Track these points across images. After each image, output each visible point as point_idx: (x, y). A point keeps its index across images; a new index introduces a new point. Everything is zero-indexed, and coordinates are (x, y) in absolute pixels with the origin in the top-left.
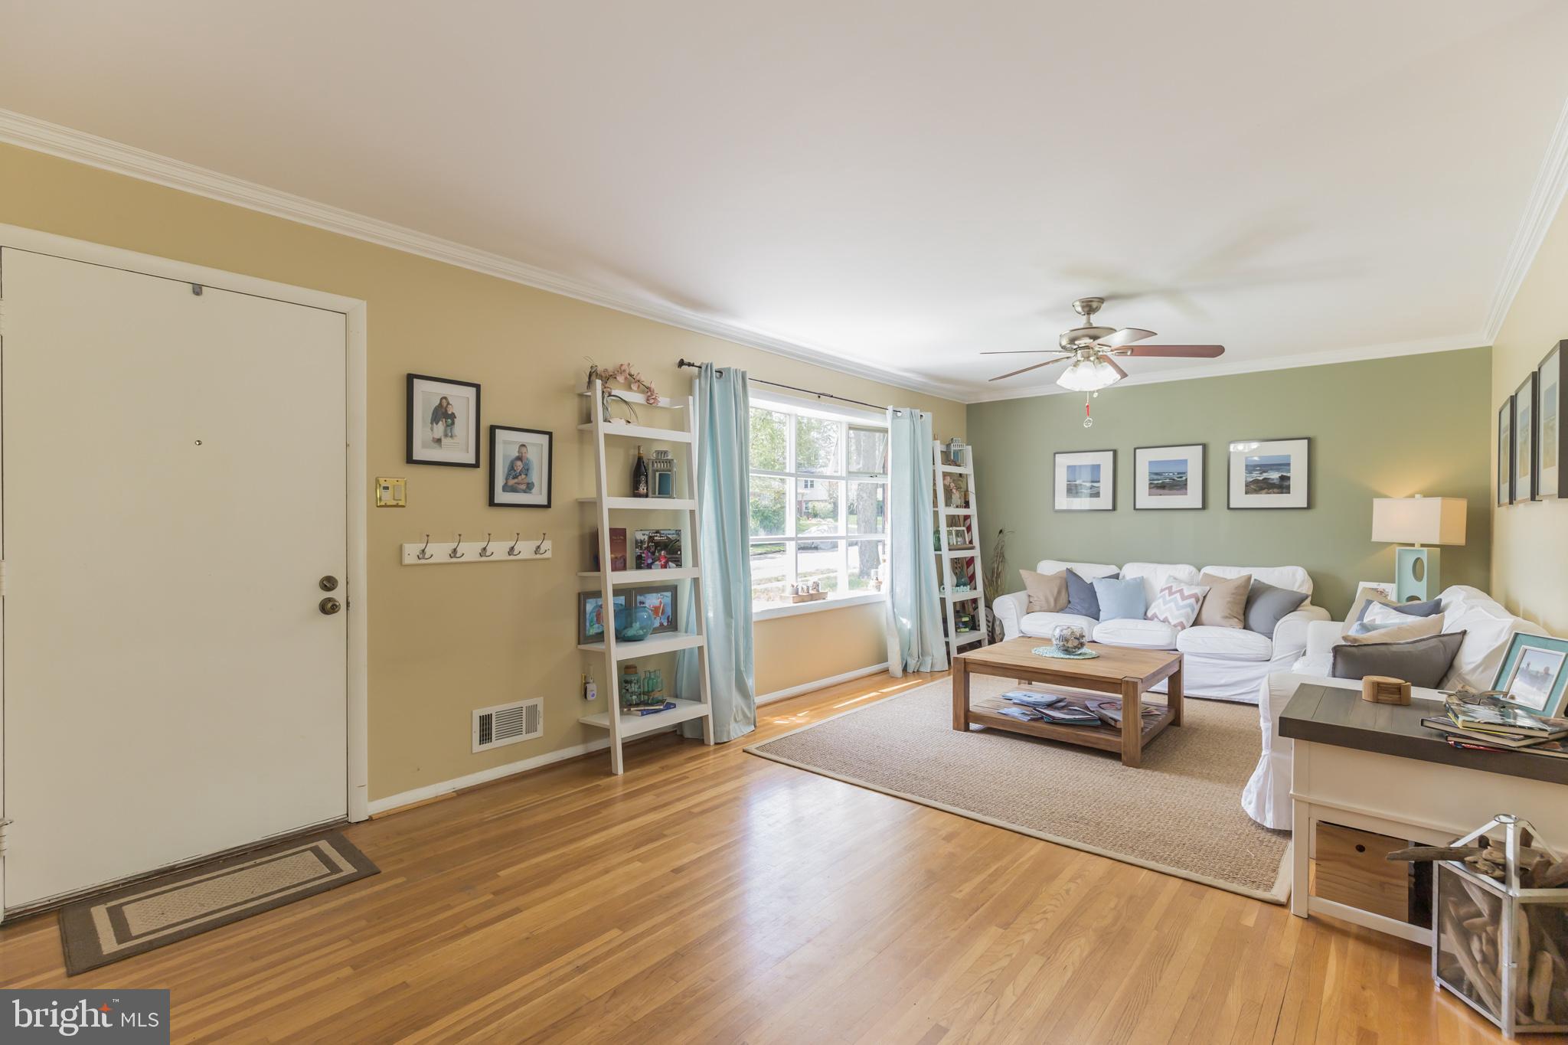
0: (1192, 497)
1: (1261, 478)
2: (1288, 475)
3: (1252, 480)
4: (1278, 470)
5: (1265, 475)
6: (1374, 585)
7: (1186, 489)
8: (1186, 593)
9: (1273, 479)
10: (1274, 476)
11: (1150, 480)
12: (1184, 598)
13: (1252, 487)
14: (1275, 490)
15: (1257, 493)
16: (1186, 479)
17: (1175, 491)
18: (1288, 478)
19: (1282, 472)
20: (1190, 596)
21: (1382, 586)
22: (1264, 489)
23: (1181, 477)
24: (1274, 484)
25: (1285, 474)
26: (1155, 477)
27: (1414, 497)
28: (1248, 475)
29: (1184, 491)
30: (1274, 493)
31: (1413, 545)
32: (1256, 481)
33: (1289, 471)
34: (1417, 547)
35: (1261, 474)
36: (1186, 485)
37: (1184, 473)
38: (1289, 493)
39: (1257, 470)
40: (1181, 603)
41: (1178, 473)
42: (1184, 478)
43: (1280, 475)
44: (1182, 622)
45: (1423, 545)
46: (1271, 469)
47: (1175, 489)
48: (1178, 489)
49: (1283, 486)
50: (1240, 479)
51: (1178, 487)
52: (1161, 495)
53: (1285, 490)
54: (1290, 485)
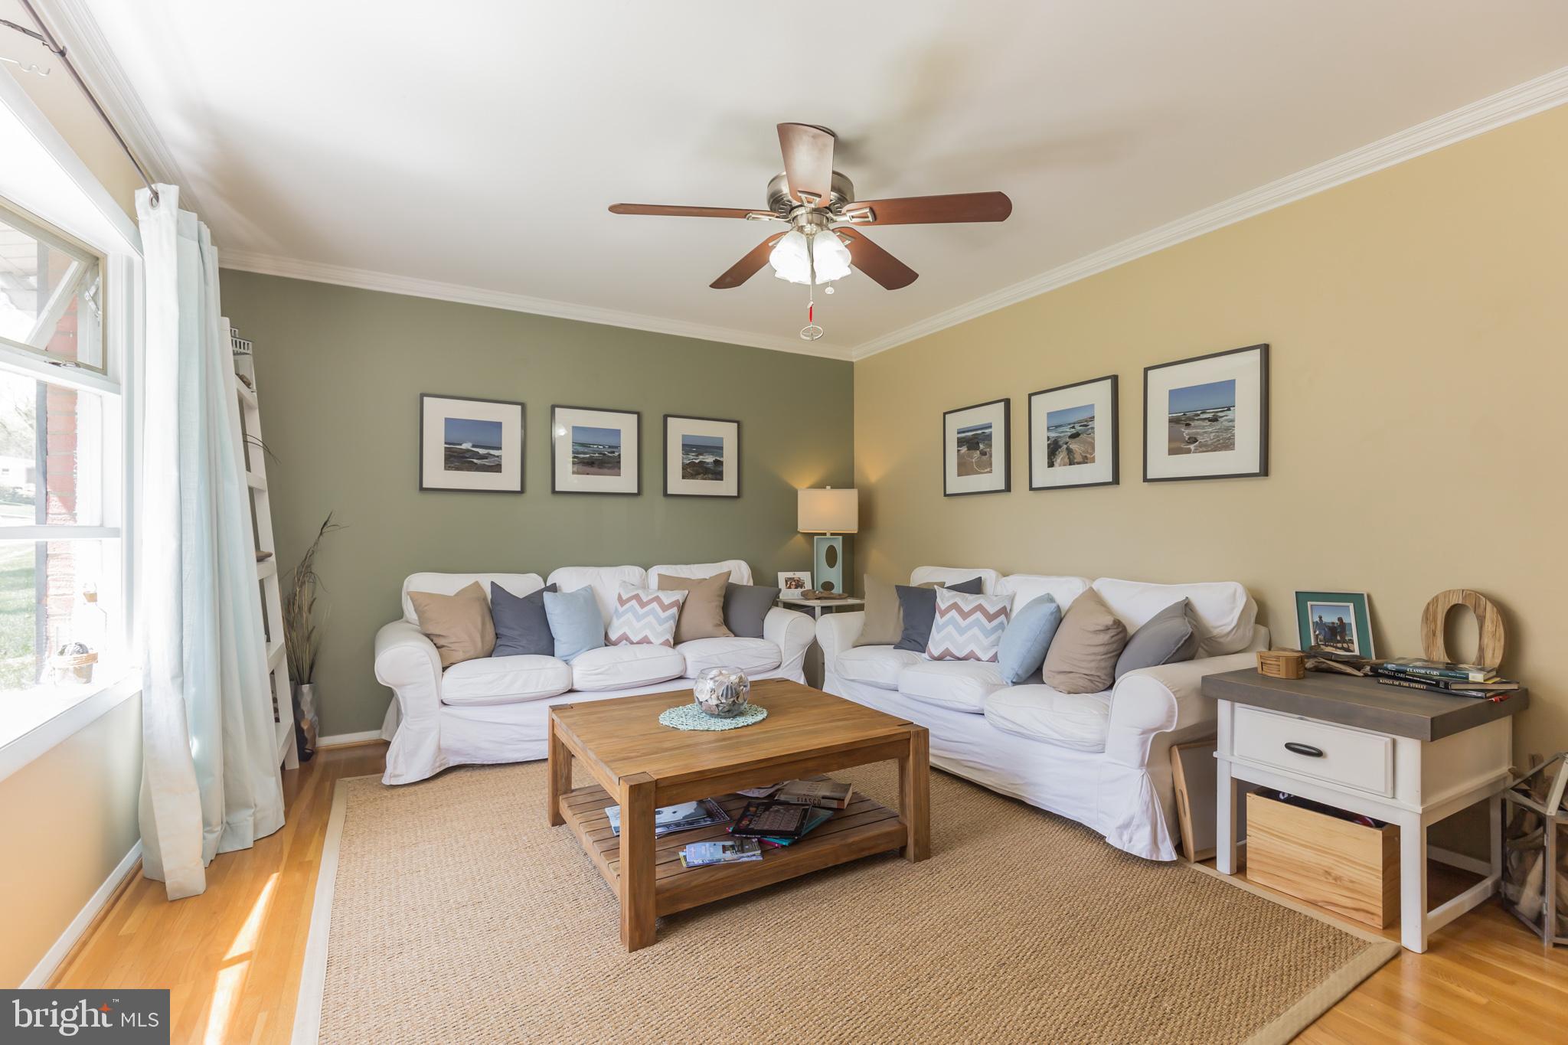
0: (625, 481)
1: (697, 461)
2: (721, 459)
3: (688, 462)
4: (712, 453)
5: (701, 458)
6: (790, 575)
7: (620, 468)
8: (667, 602)
9: (708, 463)
10: (709, 459)
11: (574, 453)
12: (665, 608)
13: (689, 470)
14: (710, 476)
15: (693, 479)
16: (619, 455)
17: (606, 470)
18: (721, 464)
19: (716, 456)
20: (671, 606)
21: (798, 575)
22: (699, 474)
23: (614, 452)
24: (708, 469)
25: (718, 459)
26: (581, 449)
27: (824, 488)
28: (684, 456)
29: (616, 470)
30: (709, 479)
31: (825, 534)
32: (692, 464)
33: (722, 455)
34: (828, 536)
35: (697, 456)
36: (619, 462)
37: (617, 447)
38: (722, 480)
39: (694, 452)
40: (663, 615)
41: (610, 447)
42: (617, 454)
43: (714, 459)
44: (668, 640)
45: (832, 534)
46: (706, 452)
47: (606, 467)
48: (609, 468)
49: (715, 472)
50: (676, 459)
51: (610, 465)
52: (588, 474)
53: (719, 477)
54: (722, 471)
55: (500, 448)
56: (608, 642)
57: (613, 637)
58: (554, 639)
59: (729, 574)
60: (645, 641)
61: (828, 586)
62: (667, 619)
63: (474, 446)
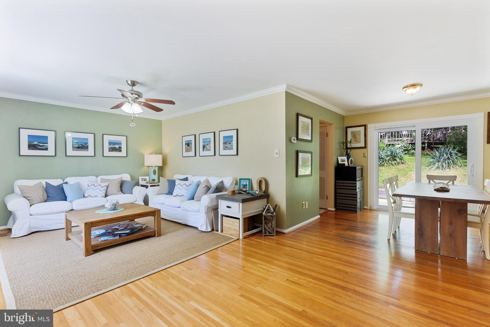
0: (90, 152)
1: (113, 147)
2: (121, 146)
3: (110, 147)
5: (114, 146)
6: (143, 177)
7: (88, 149)
8: (103, 185)
9: (117, 148)
10: (117, 146)
11: (73, 145)
12: (102, 187)
13: (111, 149)
14: (117, 151)
15: (112, 152)
16: (88, 145)
17: (84, 150)
18: (121, 148)
19: (119, 145)
20: (104, 187)
21: (145, 177)
22: (114, 150)
23: (86, 145)
24: (117, 149)
25: (120, 146)
26: (75, 144)
27: (153, 154)
28: (109, 146)
29: (87, 150)
30: (117, 152)
31: (153, 166)
32: (112, 148)
33: (121, 145)
34: (154, 167)
36: (88, 147)
37: (87, 143)
38: (121, 152)
39: (112, 144)
40: (101, 189)
41: (85, 143)
42: (87, 145)
44: (103, 196)
45: (155, 166)
46: (116, 144)
47: (83, 149)
48: (85, 149)
49: (120, 150)
50: (107, 146)
51: (85, 148)
52: (78, 151)
53: (120, 151)
54: (121, 150)
55: (47, 144)
56: (84, 196)
57: (86, 195)
58: (66, 197)
59: (122, 178)
60: (96, 196)
61: (154, 180)
62: (103, 190)
63: (38, 143)
